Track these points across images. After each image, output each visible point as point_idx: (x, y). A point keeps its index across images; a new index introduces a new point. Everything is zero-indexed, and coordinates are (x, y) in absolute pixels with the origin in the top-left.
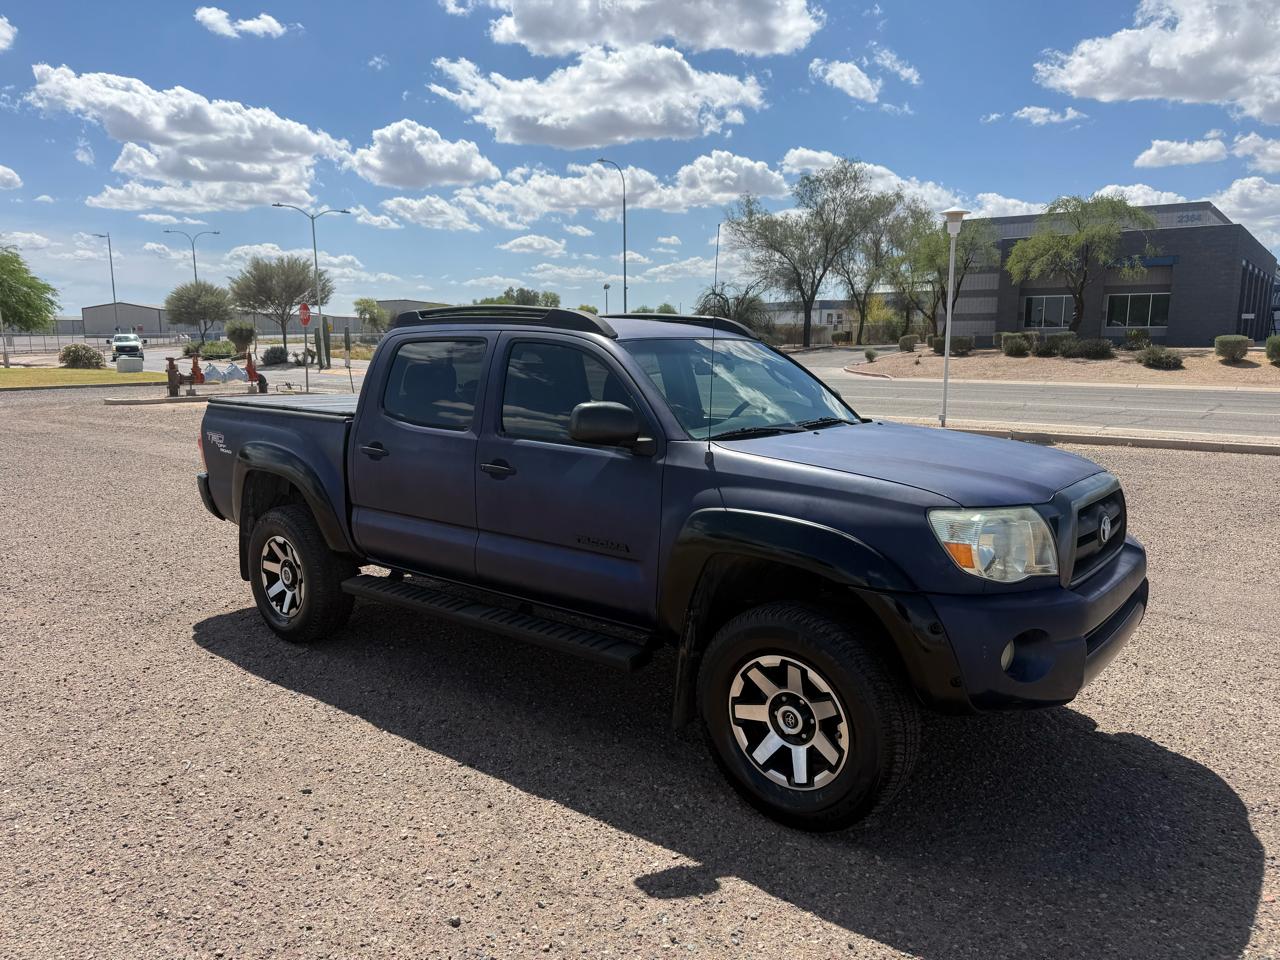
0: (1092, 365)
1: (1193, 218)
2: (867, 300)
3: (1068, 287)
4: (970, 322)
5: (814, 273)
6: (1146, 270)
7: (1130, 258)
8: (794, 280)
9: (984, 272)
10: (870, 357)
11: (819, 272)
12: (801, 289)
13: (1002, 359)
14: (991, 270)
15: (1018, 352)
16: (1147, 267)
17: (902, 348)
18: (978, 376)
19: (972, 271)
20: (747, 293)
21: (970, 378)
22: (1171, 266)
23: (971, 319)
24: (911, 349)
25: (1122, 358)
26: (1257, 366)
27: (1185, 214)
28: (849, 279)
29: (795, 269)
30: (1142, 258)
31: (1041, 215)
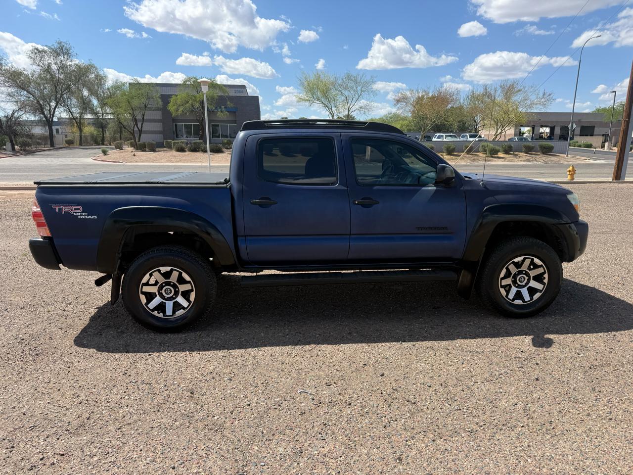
0: (217, 156)
1: (239, 92)
2: (82, 121)
3: (197, 119)
4: (149, 135)
5: (50, 105)
6: (228, 114)
7: (220, 108)
8: (39, 109)
9: (156, 110)
10: (105, 153)
11: (53, 104)
12: (43, 113)
13: (174, 153)
14: (158, 109)
15: (181, 150)
16: (228, 112)
17: (117, 148)
18: (168, 161)
19: (150, 109)
20: (13, 114)
21: (164, 162)
22: (235, 112)
23: (149, 133)
24: (121, 148)
25: (227, 152)
26: (277, 155)
27: (237, 89)
28: (69, 110)
29: (38, 101)
30: (225, 108)
31: (180, 84)
